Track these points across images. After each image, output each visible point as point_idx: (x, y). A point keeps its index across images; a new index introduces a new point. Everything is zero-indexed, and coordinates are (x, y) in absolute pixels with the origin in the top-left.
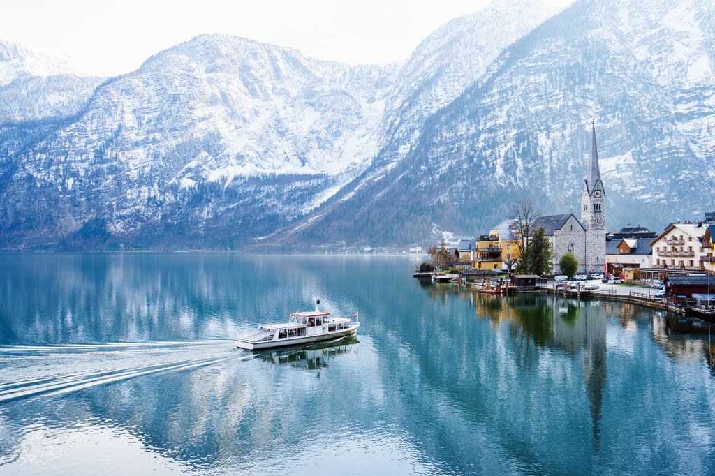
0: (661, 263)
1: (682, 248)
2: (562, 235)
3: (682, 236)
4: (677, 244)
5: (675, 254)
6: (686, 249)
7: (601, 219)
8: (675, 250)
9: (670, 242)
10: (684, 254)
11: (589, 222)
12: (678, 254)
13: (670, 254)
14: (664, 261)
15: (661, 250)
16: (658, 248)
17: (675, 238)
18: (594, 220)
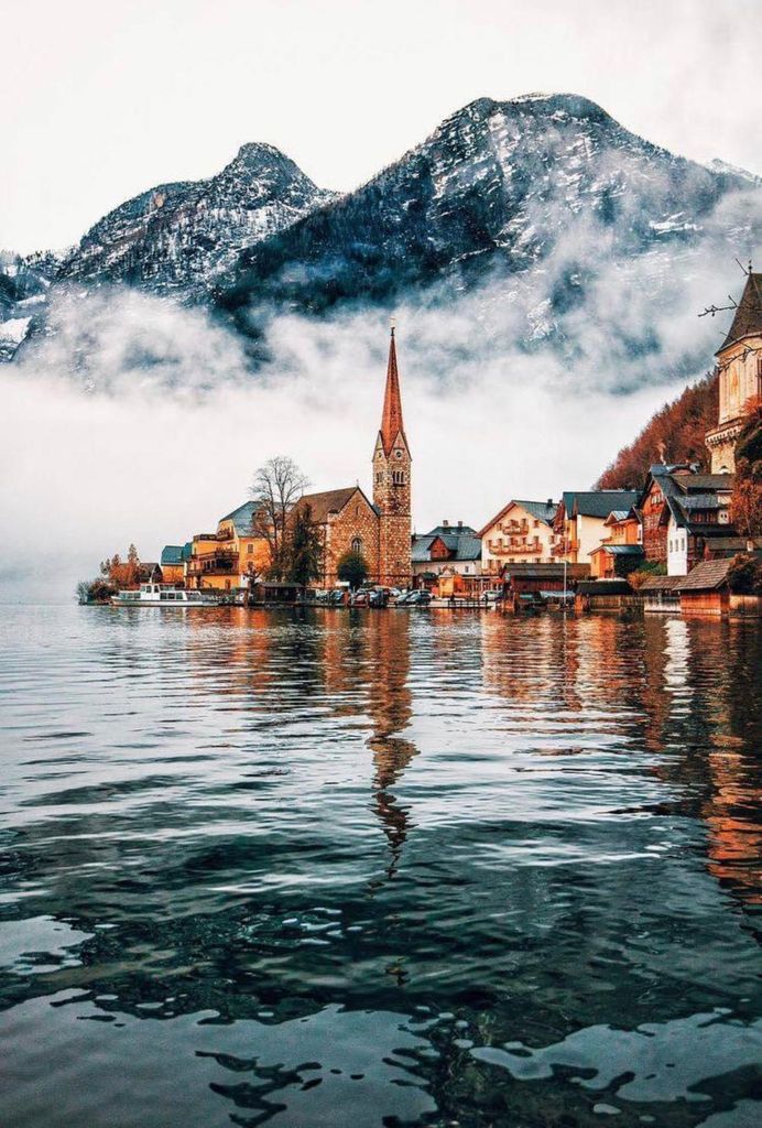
0: (495, 565)
1: (524, 539)
2: (341, 522)
3: (524, 520)
4: (517, 533)
5: (516, 549)
6: (530, 540)
7: (404, 497)
8: (513, 542)
9: (507, 530)
10: (528, 548)
11: (386, 502)
12: (519, 549)
13: (507, 550)
14: (499, 561)
15: (495, 543)
16: (490, 541)
17: (514, 523)
18: (393, 499)
